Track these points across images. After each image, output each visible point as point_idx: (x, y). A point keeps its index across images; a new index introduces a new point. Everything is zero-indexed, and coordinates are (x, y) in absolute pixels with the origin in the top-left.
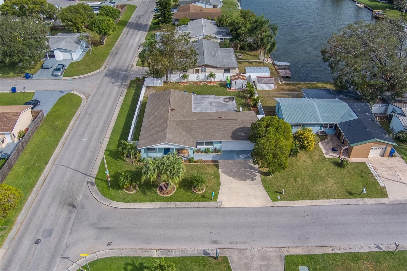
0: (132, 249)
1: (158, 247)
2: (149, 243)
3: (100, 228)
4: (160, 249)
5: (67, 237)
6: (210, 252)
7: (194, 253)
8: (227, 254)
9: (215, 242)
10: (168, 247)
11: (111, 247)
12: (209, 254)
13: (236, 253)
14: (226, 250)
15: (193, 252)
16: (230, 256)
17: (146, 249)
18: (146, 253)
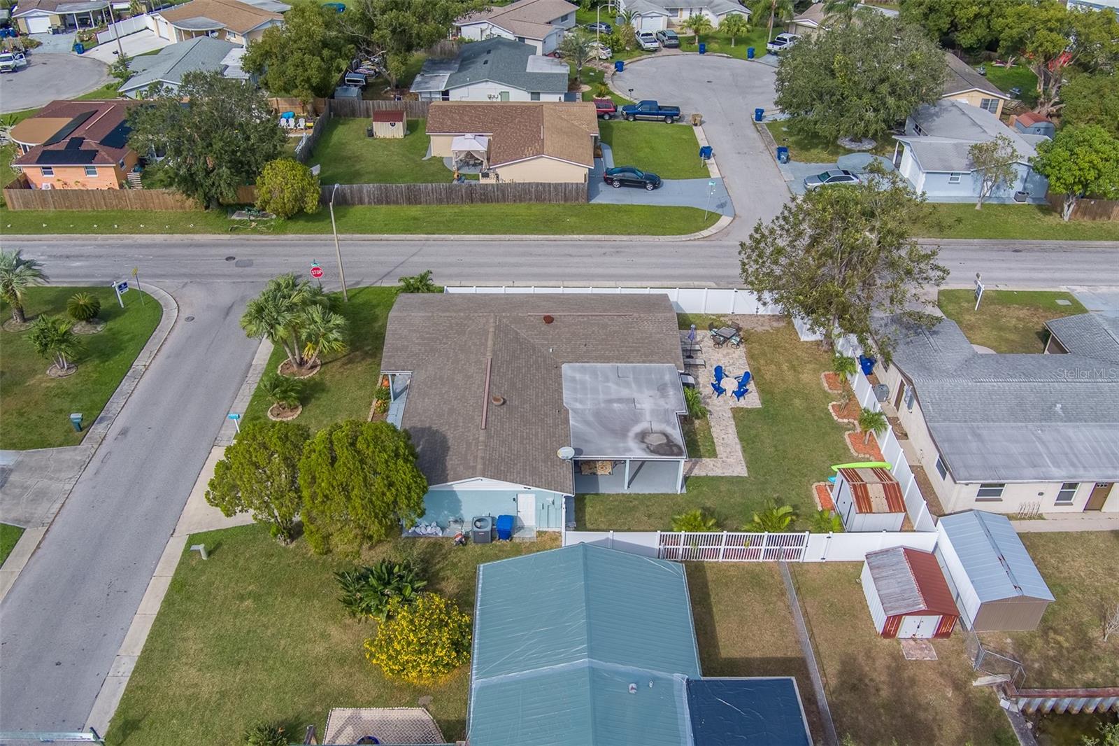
2: (168, 357)
6: (104, 424)
9: (124, 432)
10: (146, 377)
11: (182, 320)
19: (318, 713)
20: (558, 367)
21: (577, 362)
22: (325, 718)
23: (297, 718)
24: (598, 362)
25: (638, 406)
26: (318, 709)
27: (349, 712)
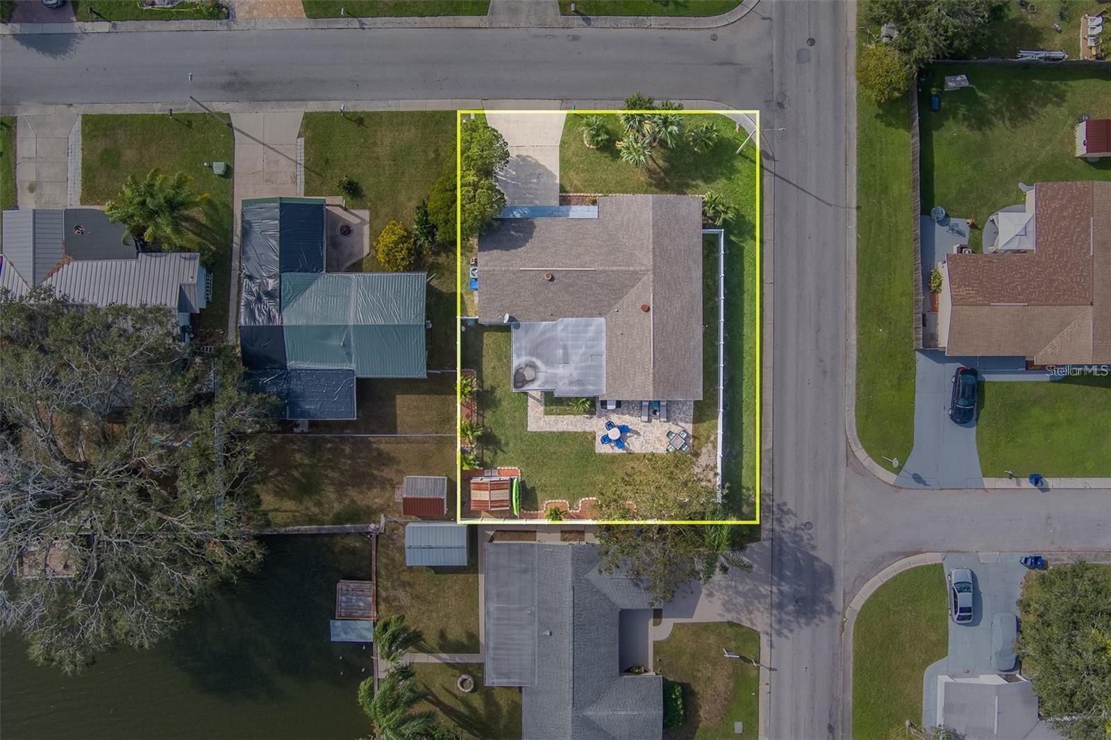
0: (684, 29)
1: (649, 31)
2: (662, 38)
3: (732, 64)
4: (646, 28)
5: (774, 52)
6: (582, 22)
7: (602, 21)
8: (561, 18)
9: (575, 38)
10: (637, 31)
11: (712, 32)
12: (584, 19)
13: (548, 20)
14: (561, 26)
15: (604, 22)
16: (556, 15)
17: (665, 28)
18: (664, 22)
19: (367, 204)
20: (600, 315)
21: (607, 328)
22: (364, 208)
23: (364, 196)
24: (607, 342)
25: (561, 366)
26: (369, 204)
27: (368, 219)
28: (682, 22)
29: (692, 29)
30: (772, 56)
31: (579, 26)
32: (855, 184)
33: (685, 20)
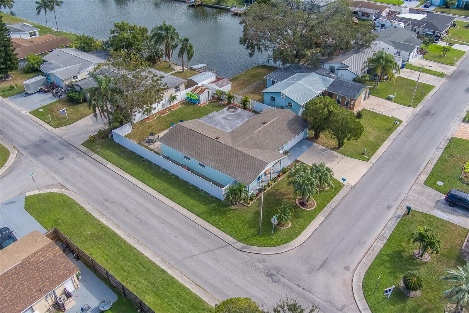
0: (365, 255)
1: (373, 239)
2: (364, 243)
3: (321, 267)
6: (398, 214)
9: (389, 208)
10: (377, 234)
11: (352, 269)
17: (371, 247)
28: (370, 258)
29: (362, 260)
30: (310, 293)
31: (396, 213)
32: (180, 280)
33: (370, 260)
